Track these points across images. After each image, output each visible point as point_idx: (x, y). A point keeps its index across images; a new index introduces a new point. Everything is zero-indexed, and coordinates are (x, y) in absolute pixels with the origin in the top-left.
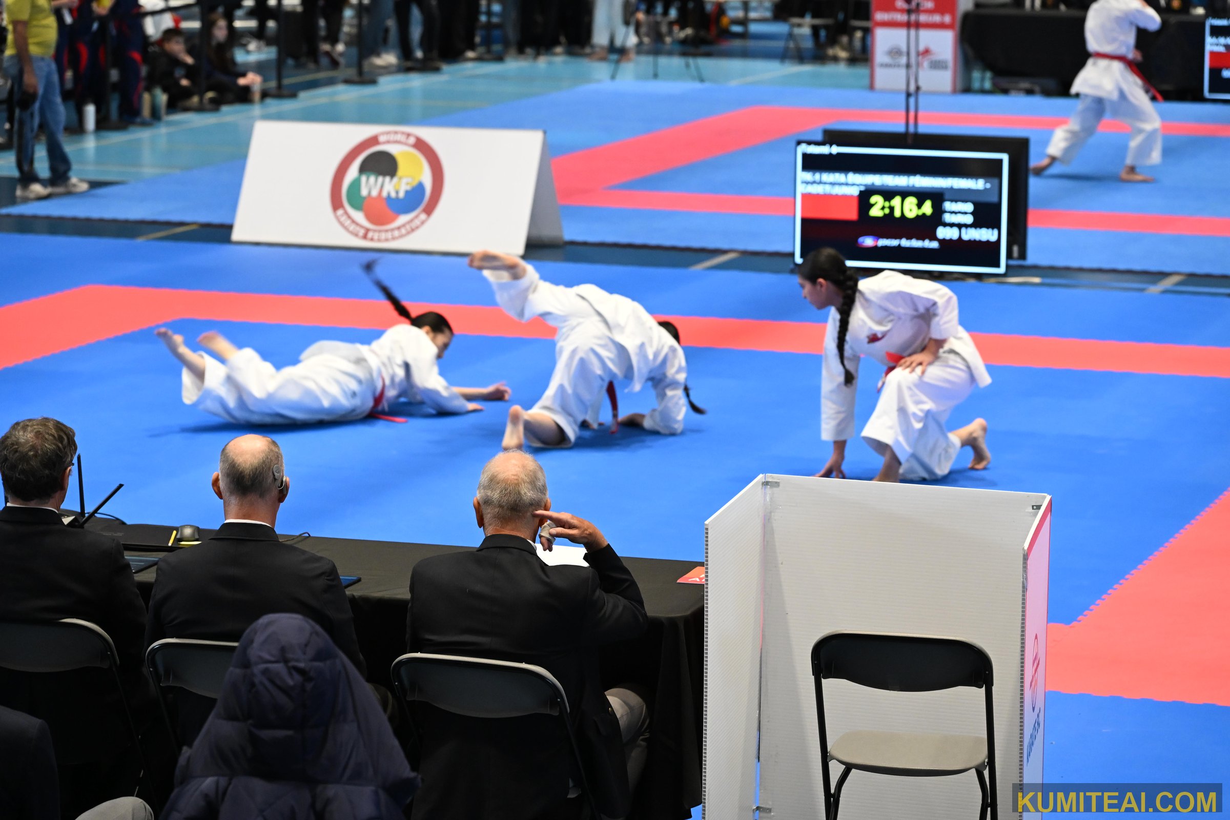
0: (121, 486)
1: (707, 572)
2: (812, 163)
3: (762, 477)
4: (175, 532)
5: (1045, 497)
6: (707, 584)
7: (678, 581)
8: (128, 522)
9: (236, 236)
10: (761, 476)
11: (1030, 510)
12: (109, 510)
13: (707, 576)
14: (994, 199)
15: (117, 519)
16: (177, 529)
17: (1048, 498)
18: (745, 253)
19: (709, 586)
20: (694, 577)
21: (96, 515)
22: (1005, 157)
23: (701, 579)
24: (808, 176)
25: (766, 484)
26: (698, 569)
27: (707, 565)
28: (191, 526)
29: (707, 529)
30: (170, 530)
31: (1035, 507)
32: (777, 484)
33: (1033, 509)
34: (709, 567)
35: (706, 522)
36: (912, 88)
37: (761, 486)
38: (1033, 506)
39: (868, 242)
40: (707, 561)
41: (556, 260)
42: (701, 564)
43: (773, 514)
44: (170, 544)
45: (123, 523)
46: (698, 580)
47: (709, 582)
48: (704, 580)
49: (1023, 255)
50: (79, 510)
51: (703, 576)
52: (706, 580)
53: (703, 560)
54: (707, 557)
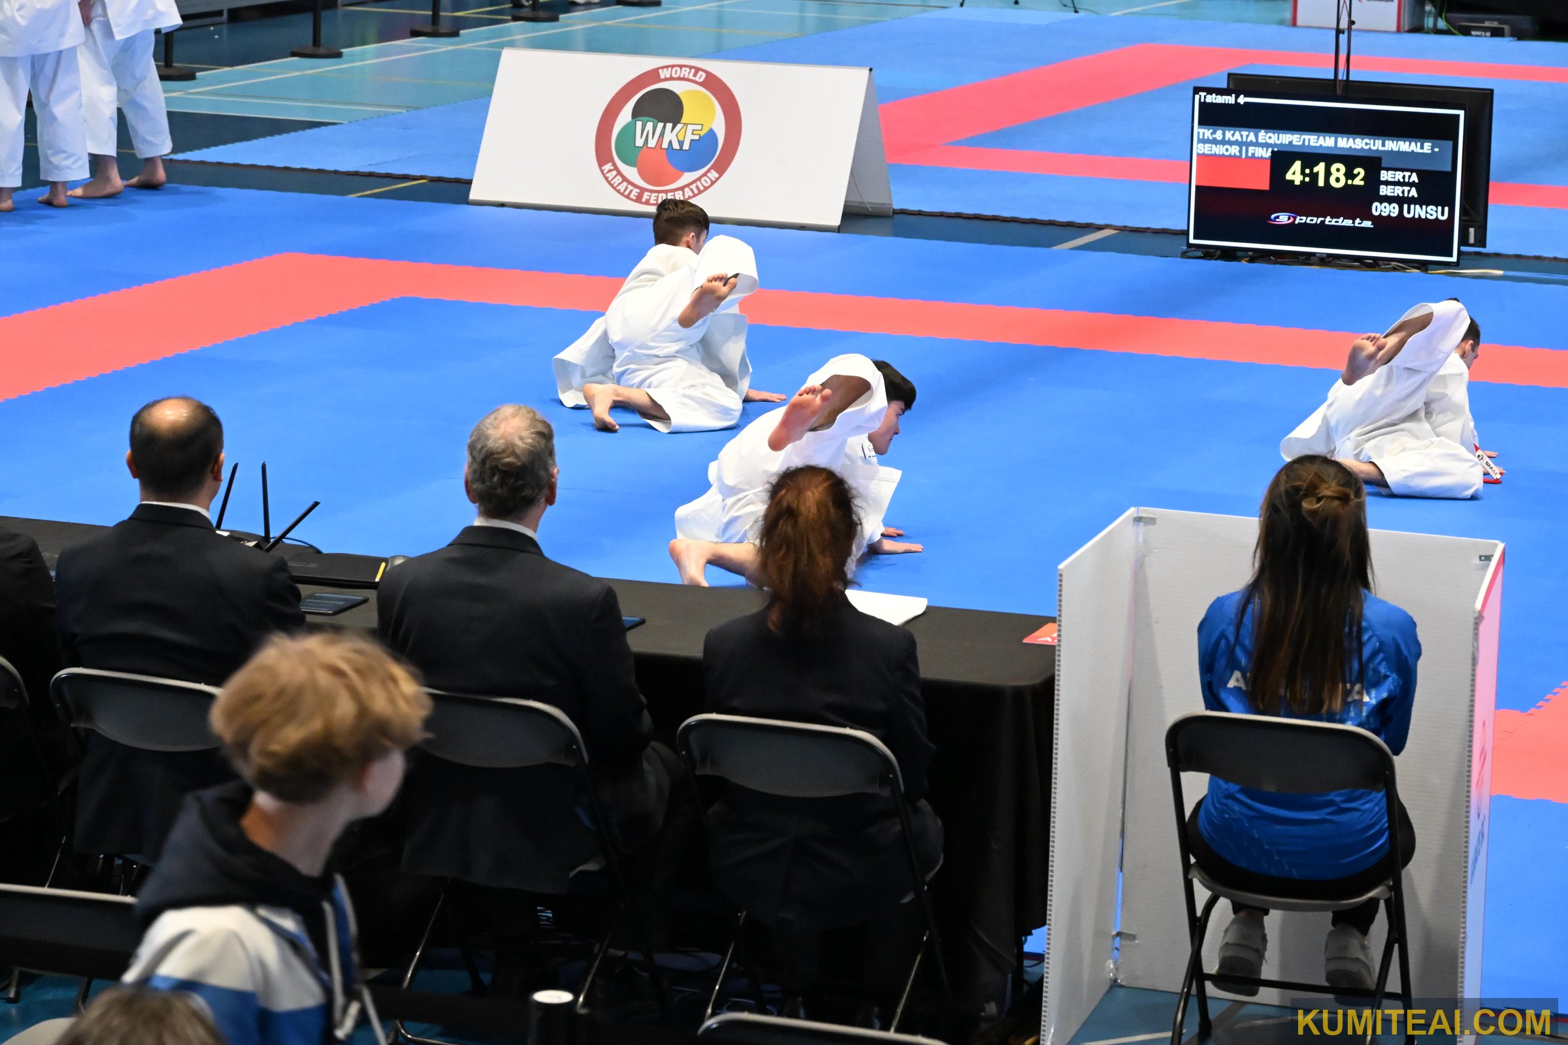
0: (316, 504)
1: (1059, 631)
2: (1212, 116)
3: (1132, 513)
4: (383, 565)
5: (1496, 545)
6: (1059, 646)
7: (1025, 641)
9: (474, 195)
10: (1133, 509)
11: (1479, 560)
12: (300, 535)
13: (1059, 636)
14: (1449, 169)
15: (311, 547)
16: (386, 560)
17: (1501, 546)
18: (1124, 229)
19: (1062, 648)
20: (1044, 636)
21: (284, 540)
22: (1461, 113)
23: (1053, 639)
24: (1207, 133)
25: (1138, 520)
26: (1050, 626)
27: (1060, 621)
29: (1061, 575)
30: (379, 561)
31: (1484, 558)
32: (1152, 521)
33: (1482, 560)
34: (1063, 623)
35: (1061, 566)
36: (1344, 23)
37: (1132, 522)
38: (1482, 557)
39: (1283, 218)
40: (1060, 616)
41: (880, 233)
42: (1053, 620)
43: (1146, 558)
44: (377, 580)
45: (319, 552)
46: (1049, 640)
47: (1062, 644)
48: (1056, 641)
49: (1481, 241)
50: (262, 534)
51: (1055, 635)
52: (1059, 641)
53: (1055, 614)
54: (1060, 611)
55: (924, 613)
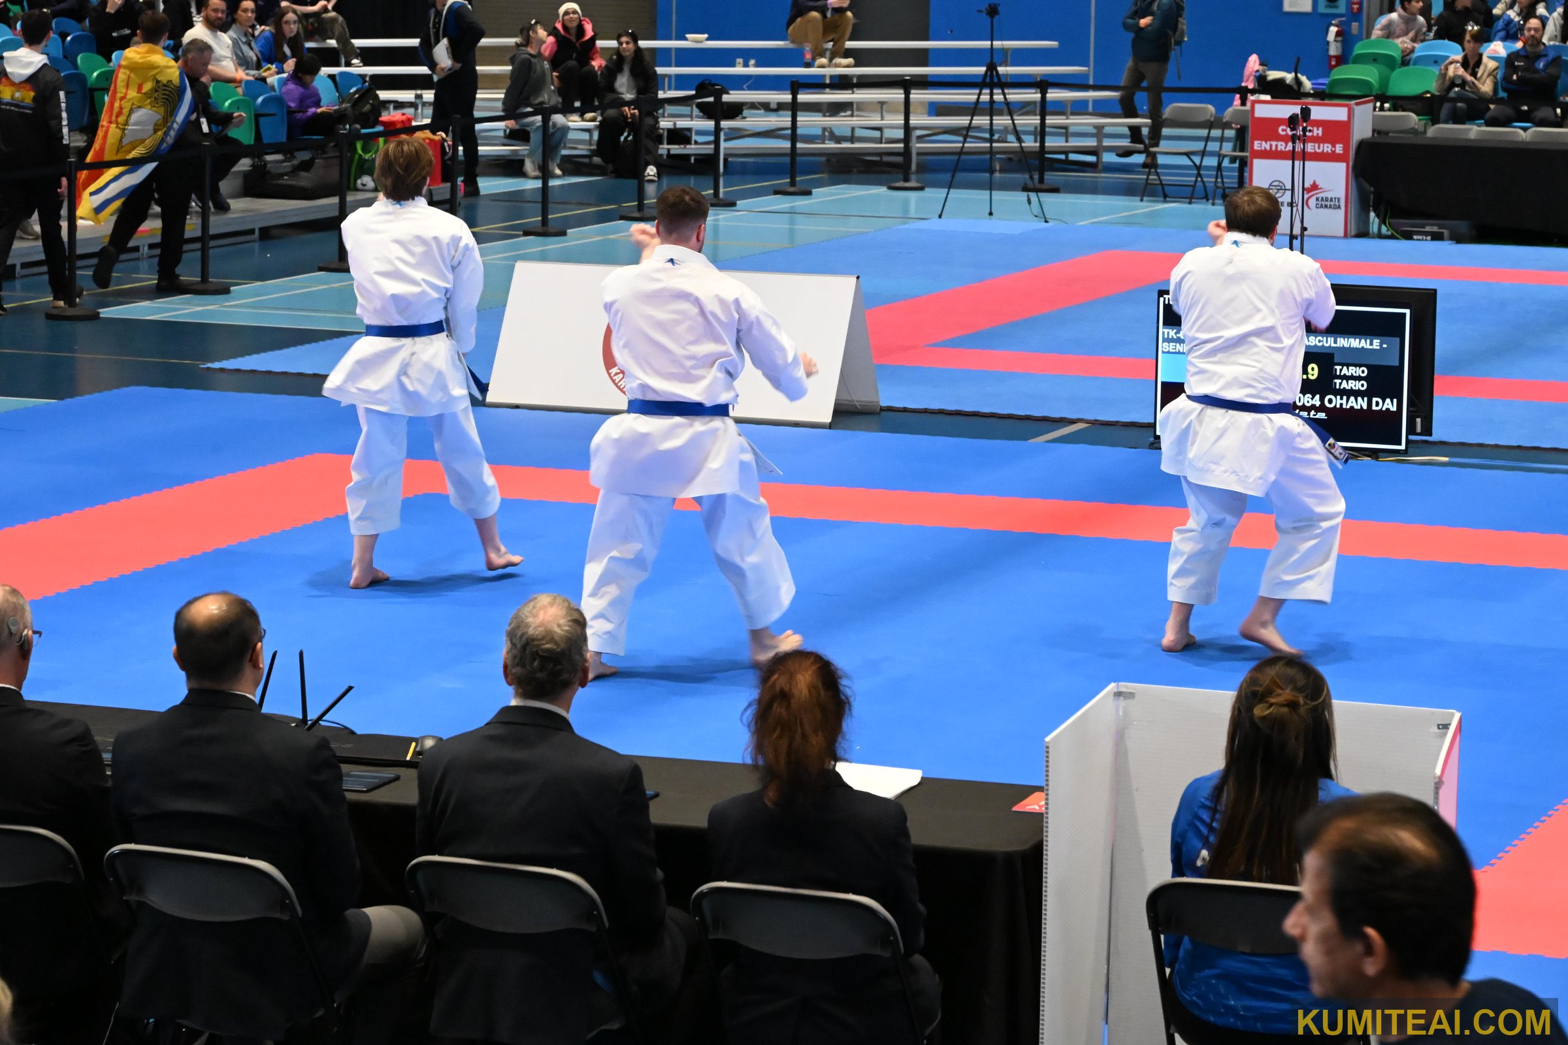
0: (350, 688)
1: (1047, 799)
3: (1113, 688)
4: (414, 744)
5: (1453, 715)
6: (1047, 813)
7: (1014, 809)
8: (359, 732)
9: (493, 396)
10: (1113, 685)
11: (1435, 729)
12: (337, 717)
13: (1047, 804)
14: (1397, 363)
15: (346, 728)
16: (416, 740)
17: (1457, 715)
18: (1095, 423)
19: (1050, 815)
20: (1032, 804)
21: (320, 722)
22: (1407, 312)
23: (1040, 807)
24: (1171, 333)
25: (1118, 694)
26: (1037, 795)
27: (1047, 790)
28: (433, 737)
29: (1047, 747)
31: (1441, 727)
32: (1130, 696)
33: (1439, 728)
34: (1050, 792)
35: (1048, 739)
36: (1297, 230)
37: (1112, 697)
38: (1438, 725)
40: (1047, 785)
41: (868, 429)
42: (1040, 789)
43: (1126, 730)
44: (408, 758)
45: (353, 733)
46: (1037, 807)
47: (1050, 811)
48: (1044, 809)
49: (1428, 430)
50: (300, 716)
51: (1043, 803)
52: (1047, 809)
53: (1042, 783)
54: (1047, 780)
55: (919, 784)
